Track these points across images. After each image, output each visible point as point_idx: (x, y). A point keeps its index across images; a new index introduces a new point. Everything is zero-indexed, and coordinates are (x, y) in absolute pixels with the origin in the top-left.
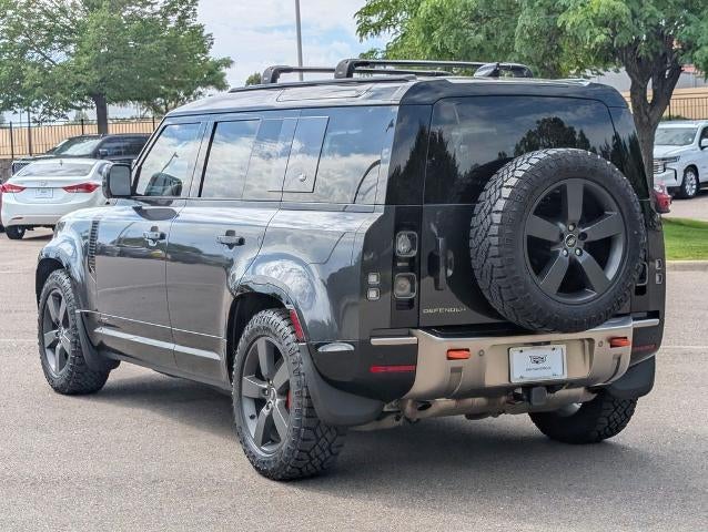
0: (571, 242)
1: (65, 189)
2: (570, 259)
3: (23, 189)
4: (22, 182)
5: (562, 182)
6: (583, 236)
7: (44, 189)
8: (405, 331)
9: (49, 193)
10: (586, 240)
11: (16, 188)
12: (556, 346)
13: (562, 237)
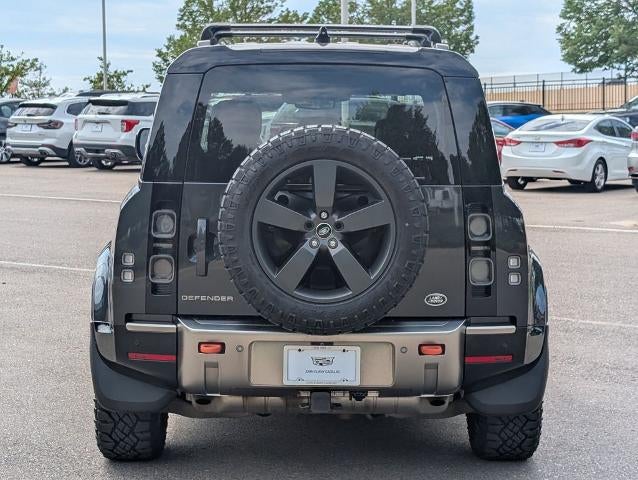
0: (324, 231)
1: (558, 143)
2: (320, 251)
3: (519, 143)
4: (518, 136)
5: (308, 163)
6: (338, 226)
7: (537, 143)
8: (169, 318)
9: (542, 147)
10: (343, 231)
11: (515, 142)
12: (346, 348)
13: (309, 225)
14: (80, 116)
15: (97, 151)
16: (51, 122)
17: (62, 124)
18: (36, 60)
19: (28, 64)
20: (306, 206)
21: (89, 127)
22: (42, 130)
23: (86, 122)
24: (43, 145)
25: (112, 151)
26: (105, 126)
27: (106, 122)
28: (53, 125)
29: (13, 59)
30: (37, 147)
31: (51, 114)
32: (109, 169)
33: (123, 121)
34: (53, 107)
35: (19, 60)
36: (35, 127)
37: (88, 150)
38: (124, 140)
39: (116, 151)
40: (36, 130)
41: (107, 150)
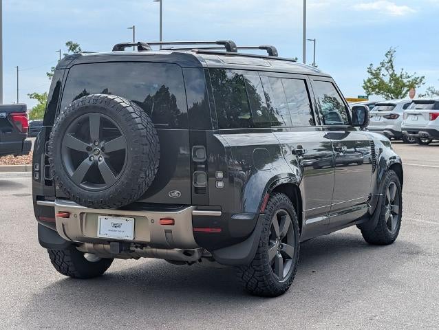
2: (94, 163)
5: (87, 115)
12: (128, 219)
13: (89, 149)
14: (406, 111)
15: (414, 133)
16: (391, 115)
17: (398, 116)
18: (423, 77)
19: (418, 80)
20: (85, 137)
21: (410, 117)
22: (386, 120)
23: (409, 114)
24: (386, 129)
25: (423, 132)
26: (419, 117)
27: (420, 114)
28: (393, 117)
29: (409, 77)
30: (383, 130)
31: (392, 109)
32: (426, 144)
33: (430, 114)
34: (394, 105)
35: (413, 78)
36: (382, 117)
37: (409, 132)
38: (430, 126)
39: (425, 133)
40: (383, 120)
41: (420, 132)
